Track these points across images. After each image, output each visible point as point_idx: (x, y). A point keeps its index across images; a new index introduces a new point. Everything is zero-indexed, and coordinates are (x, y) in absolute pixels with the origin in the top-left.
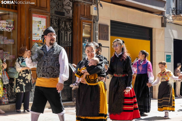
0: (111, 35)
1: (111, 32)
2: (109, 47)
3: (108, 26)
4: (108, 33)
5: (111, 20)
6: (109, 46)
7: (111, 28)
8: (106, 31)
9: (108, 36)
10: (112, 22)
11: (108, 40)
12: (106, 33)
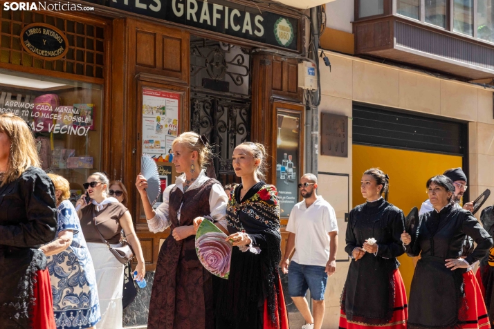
0: (355, 141)
1: (353, 134)
2: (347, 175)
3: (347, 118)
4: (346, 136)
5: (354, 102)
6: (350, 172)
7: (353, 123)
8: (340, 131)
9: (345, 144)
10: (356, 106)
11: (346, 156)
12: (342, 136)
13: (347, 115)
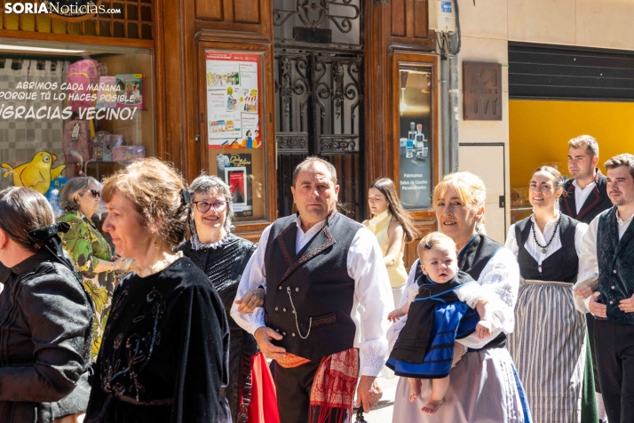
0: (514, 94)
1: (510, 87)
2: (503, 144)
3: (500, 66)
4: (498, 91)
5: (509, 42)
6: (507, 141)
7: (510, 70)
8: (490, 85)
9: (498, 102)
10: (516, 49)
11: (499, 118)
12: (493, 92)
13: (500, 62)
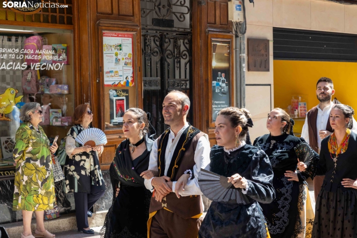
0: (276, 56)
1: (274, 53)
2: (270, 85)
3: (268, 41)
4: (268, 55)
5: (274, 28)
6: (272, 83)
7: (274, 43)
8: (263, 52)
9: (267, 61)
10: (276, 31)
11: (268, 70)
12: (265, 55)
13: (268, 39)
